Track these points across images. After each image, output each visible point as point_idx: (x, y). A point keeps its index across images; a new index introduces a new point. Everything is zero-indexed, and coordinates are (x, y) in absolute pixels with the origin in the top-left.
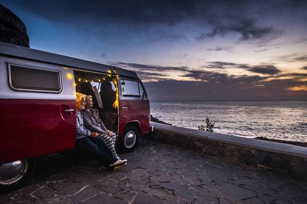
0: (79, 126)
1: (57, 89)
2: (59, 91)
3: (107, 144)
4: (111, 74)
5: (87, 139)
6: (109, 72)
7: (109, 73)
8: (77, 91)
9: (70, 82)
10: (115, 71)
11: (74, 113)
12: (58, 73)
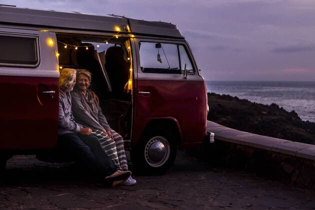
0: (63, 115)
1: (33, 62)
2: (36, 65)
3: (107, 148)
4: (120, 33)
5: (74, 136)
6: (118, 29)
7: (116, 33)
8: (60, 64)
9: (51, 51)
10: (128, 28)
11: (56, 95)
12: (35, 39)
